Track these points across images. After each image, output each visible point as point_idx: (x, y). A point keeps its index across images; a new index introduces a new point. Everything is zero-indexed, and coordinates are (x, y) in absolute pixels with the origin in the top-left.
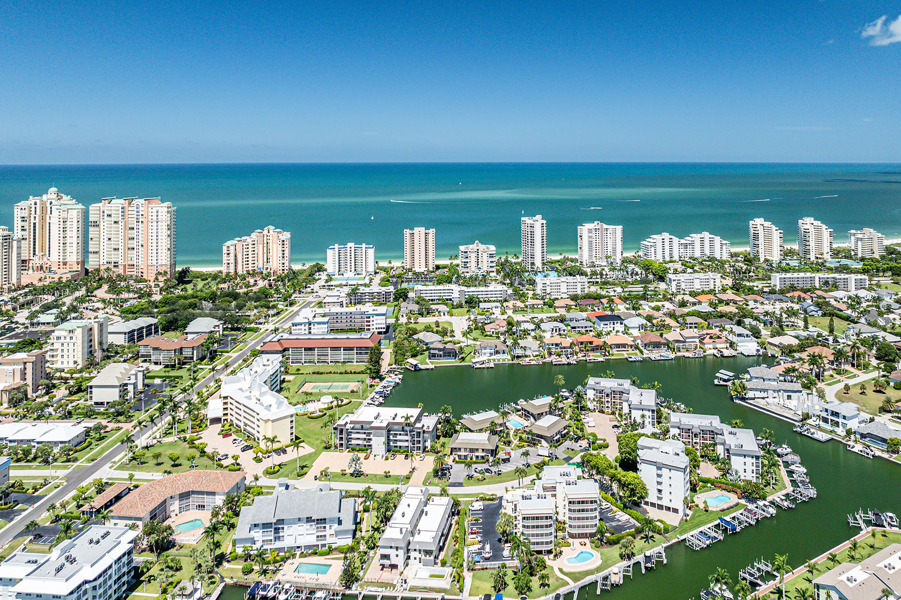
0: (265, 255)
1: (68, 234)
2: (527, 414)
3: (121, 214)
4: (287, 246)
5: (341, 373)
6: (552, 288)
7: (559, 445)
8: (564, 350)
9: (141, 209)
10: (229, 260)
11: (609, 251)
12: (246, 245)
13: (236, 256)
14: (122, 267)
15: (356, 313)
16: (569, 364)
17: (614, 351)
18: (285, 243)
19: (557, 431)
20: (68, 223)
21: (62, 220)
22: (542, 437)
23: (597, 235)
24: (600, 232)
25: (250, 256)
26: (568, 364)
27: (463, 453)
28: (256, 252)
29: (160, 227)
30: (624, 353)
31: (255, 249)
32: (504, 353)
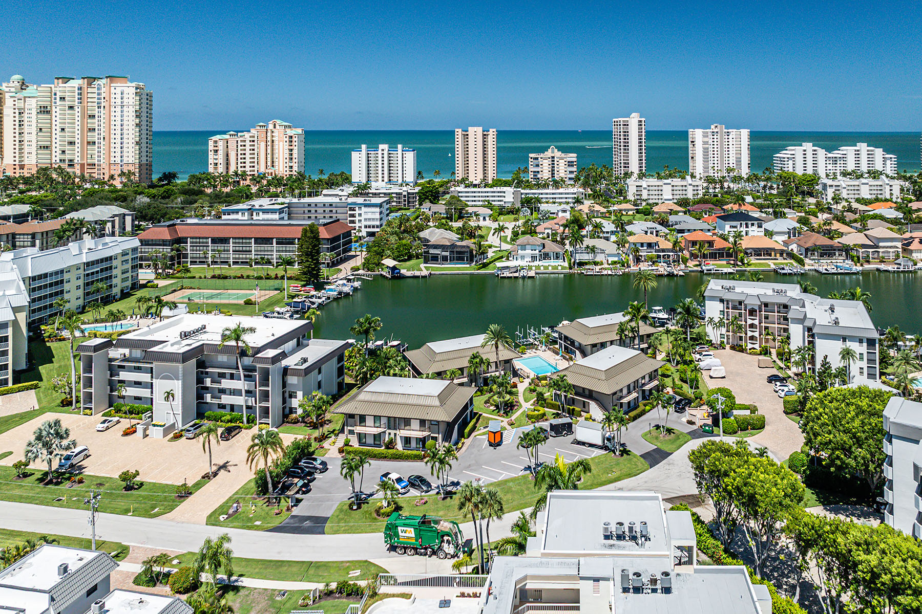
0: (269, 156)
1: (26, 129)
2: (570, 347)
3: (77, 96)
4: (296, 144)
5: (260, 278)
6: (651, 193)
7: (635, 418)
8: (662, 254)
9: (103, 90)
10: (216, 159)
11: (731, 162)
12: (241, 141)
13: (227, 155)
14: (79, 167)
15: (338, 205)
16: (671, 275)
17: (753, 260)
18: (294, 139)
19: (630, 380)
20: (26, 115)
21: (17, 111)
22: (591, 395)
23: (715, 140)
24: (719, 137)
25: (248, 156)
26: (668, 275)
27: (370, 429)
28: (256, 152)
29: (125, 114)
30: (770, 262)
31: (255, 148)
32: (557, 258)
